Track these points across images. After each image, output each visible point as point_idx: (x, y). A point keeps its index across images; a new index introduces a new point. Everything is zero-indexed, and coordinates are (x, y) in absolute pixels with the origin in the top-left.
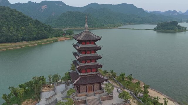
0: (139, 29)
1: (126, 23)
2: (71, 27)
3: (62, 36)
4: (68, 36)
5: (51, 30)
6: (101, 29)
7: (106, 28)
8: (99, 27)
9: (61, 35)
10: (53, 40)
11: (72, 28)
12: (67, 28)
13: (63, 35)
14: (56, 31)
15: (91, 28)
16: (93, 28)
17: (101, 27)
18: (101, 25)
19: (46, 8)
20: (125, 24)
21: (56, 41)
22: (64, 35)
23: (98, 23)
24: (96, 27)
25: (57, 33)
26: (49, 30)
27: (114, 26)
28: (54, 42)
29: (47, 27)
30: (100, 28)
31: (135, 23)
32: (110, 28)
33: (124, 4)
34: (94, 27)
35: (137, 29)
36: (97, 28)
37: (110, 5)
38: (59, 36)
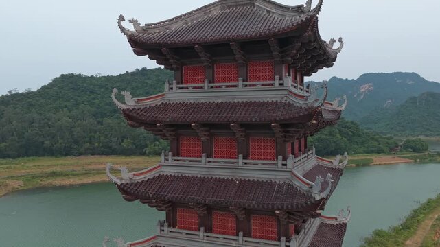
2: (431, 136)
3: (389, 154)
4: (408, 155)
5: (359, 135)
9: (386, 149)
10: (356, 161)
11: (432, 138)
13: (391, 149)
14: (373, 139)
19: (369, 91)
21: (366, 164)
22: (394, 150)
25: (375, 143)
26: (354, 134)
28: (357, 166)
29: (346, 127)
38: (379, 151)
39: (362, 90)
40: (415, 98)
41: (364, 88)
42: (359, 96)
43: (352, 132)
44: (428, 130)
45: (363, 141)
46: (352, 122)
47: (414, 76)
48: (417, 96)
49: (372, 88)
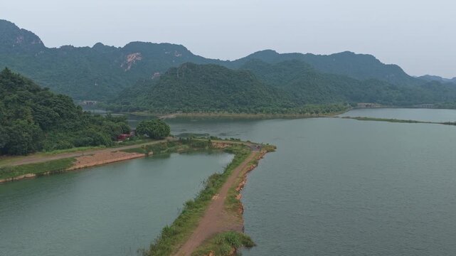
0: (416, 122)
1: (359, 104)
2: (189, 111)
3: (110, 146)
5: (72, 117)
6: (284, 118)
7: (302, 115)
8: (277, 111)
9: (107, 138)
12: (176, 111)
13: (116, 138)
15: (252, 116)
16: (259, 115)
17: (283, 112)
18: (285, 107)
19: (137, 61)
20: (355, 107)
22: (121, 138)
23: (275, 100)
24: (268, 112)
26: (62, 115)
27: (328, 111)
29: (48, 104)
30: (282, 115)
31: (383, 104)
32: (314, 114)
33: (348, 55)
34: (261, 111)
35: (410, 122)
36: (270, 115)
37: (309, 55)
38: (95, 143)
39: (129, 60)
40: (176, 69)
41: (131, 58)
42: (126, 65)
43: (59, 112)
44: (187, 104)
45: (76, 126)
46: (60, 96)
47: (181, 49)
48: (177, 67)
49: (139, 59)
